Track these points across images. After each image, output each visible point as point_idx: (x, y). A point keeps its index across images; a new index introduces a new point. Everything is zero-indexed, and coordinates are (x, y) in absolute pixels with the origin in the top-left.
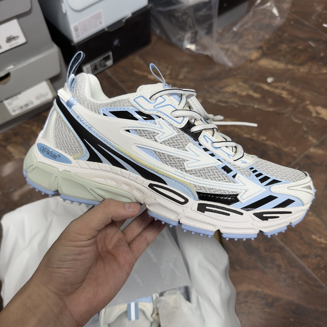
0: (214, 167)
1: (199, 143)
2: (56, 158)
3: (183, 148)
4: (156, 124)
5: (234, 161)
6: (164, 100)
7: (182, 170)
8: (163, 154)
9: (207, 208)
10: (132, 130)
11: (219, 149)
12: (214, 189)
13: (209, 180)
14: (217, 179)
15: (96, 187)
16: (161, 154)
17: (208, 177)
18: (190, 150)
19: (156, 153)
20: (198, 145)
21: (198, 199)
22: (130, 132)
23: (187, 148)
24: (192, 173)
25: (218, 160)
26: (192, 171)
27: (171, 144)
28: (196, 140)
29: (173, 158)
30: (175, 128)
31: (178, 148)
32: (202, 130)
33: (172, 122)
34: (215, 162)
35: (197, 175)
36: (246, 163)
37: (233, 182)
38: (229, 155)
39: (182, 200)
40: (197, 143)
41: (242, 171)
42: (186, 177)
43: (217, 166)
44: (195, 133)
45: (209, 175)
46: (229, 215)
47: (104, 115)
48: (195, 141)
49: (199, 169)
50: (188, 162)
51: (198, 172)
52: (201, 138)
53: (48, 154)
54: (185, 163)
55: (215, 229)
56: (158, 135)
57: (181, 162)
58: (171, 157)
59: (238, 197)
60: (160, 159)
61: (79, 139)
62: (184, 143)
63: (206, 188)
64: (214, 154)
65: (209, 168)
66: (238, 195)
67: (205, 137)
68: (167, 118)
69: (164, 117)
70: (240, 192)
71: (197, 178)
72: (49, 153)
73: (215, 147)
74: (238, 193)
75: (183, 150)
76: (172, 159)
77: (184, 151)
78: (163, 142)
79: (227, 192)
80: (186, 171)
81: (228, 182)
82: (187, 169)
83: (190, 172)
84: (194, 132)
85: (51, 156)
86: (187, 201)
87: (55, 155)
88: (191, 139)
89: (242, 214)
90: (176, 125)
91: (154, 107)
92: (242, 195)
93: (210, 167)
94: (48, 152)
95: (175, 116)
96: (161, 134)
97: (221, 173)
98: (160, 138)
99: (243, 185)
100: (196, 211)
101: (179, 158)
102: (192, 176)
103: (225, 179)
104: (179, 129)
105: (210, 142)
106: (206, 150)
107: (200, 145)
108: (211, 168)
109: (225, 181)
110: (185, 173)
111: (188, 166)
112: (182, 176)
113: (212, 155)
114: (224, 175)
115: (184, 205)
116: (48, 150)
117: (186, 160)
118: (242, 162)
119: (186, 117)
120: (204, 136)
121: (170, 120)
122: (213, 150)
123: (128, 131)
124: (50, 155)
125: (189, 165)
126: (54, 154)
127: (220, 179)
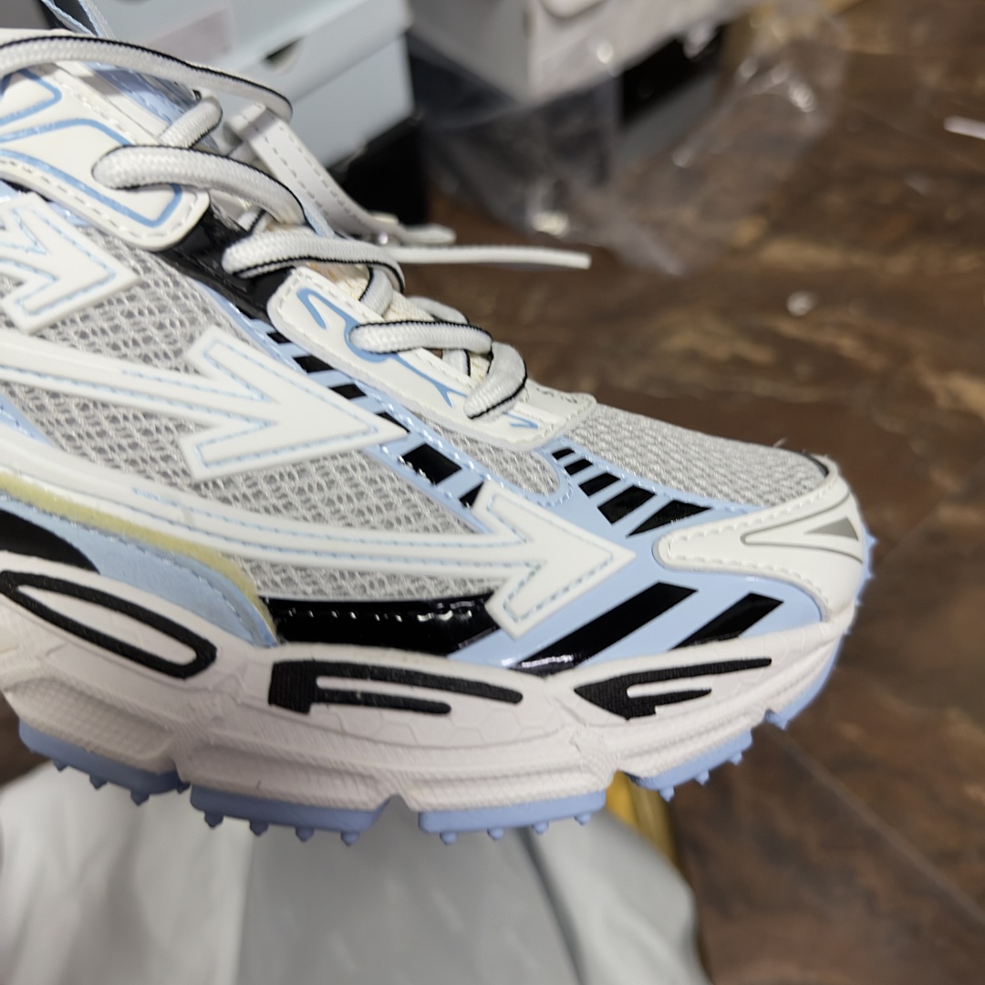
0: (358, 458)
1: (271, 330)
3: (174, 357)
5: (473, 417)
6: (49, 95)
7: (176, 480)
8: (54, 395)
9: (324, 683)
11: (391, 361)
12: (362, 574)
13: (335, 529)
14: (374, 519)
16: (46, 401)
17: (326, 511)
18: (218, 365)
19: (12, 394)
20: (270, 340)
21: (275, 639)
23: (193, 354)
24: (236, 498)
25: (385, 416)
26: (229, 481)
27: (100, 341)
28: (252, 311)
29: (114, 419)
30: (125, 251)
31: (146, 359)
32: (290, 259)
33: (105, 217)
34: (362, 427)
35: (263, 503)
36: (533, 426)
37: (465, 527)
38: (444, 390)
39: (183, 655)
40: (260, 328)
41: (511, 468)
42: (200, 521)
43: (375, 452)
44: (245, 275)
45: (330, 502)
46: (442, 709)
48: (251, 317)
49: (271, 472)
50: (203, 436)
51: (265, 488)
52: (284, 306)
54: (187, 442)
55: (373, 794)
57: (164, 438)
58: (101, 415)
59: (494, 608)
60: (41, 430)
62: (177, 333)
63: (317, 575)
64: (359, 385)
65: (330, 465)
66: (488, 595)
67: (312, 299)
68: (69, 195)
69: (53, 187)
70: (504, 580)
71: (263, 519)
73: (367, 347)
74: (492, 585)
75: (177, 369)
76: (106, 425)
77: (181, 377)
78: (54, 326)
79: (430, 585)
80: (196, 487)
81: (437, 531)
82: (200, 473)
83: (219, 489)
84: (242, 271)
86: (205, 654)
88: (226, 309)
89: (513, 697)
90: (125, 229)
92: (511, 597)
93: (334, 457)
95: (118, 182)
96: (33, 281)
97: (398, 485)
98: (32, 303)
99: (514, 537)
100: (265, 704)
101: (147, 415)
102: (237, 511)
103: (419, 515)
104: (146, 256)
105: (336, 325)
106: (311, 364)
107: (278, 338)
108: (341, 461)
109: (421, 523)
110: (190, 499)
112: (176, 514)
113: (350, 391)
114: (415, 498)
115: (191, 681)
117: (191, 427)
118: (513, 425)
119: (190, 188)
120: (304, 295)
121: (89, 206)
122: (350, 367)
125: (211, 452)
127: (390, 515)
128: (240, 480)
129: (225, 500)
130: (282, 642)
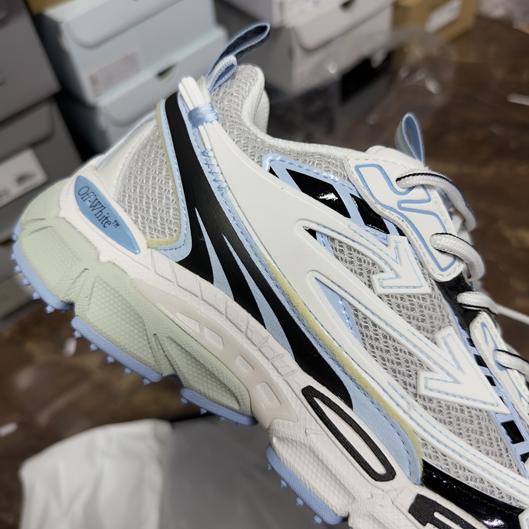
0: (485, 414)
1: (469, 337)
2: (106, 225)
3: (431, 333)
4: (387, 246)
6: (426, 197)
7: (408, 387)
8: (375, 325)
10: (323, 234)
11: (505, 372)
13: (465, 443)
14: (483, 447)
15: (171, 335)
16: (370, 325)
18: (446, 344)
19: (357, 316)
20: (467, 341)
21: (419, 482)
22: (315, 237)
23: (439, 336)
24: (430, 408)
25: (501, 398)
26: (431, 400)
27: (404, 311)
28: (464, 325)
29: (396, 349)
30: (427, 276)
31: (419, 328)
33: (427, 258)
34: (493, 401)
35: (441, 417)
37: (518, 471)
38: (520, 395)
39: (380, 469)
42: (413, 414)
43: (493, 415)
44: (465, 307)
45: (468, 430)
47: (271, 171)
48: (462, 327)
49: (448, 404)
50: (429, 374)
51: (445, 412)
52: (476, 326)
53: (93, 210)
54: (423, 375)
56: (381, 275)
57: (412, 367)
58: (391, 343)
59: (522, 518)
60: (360, 336)
61: (183, 205)
62: (436, 323)
63: (449, 461)
64: (494, 378)
65: (474, 412)
68: (418, 243)
69: (414, 237)
71: (437, 424)
72: (96, 207)
75: (428, 338)
76: (391, 349)
77: (428, 342)
78: (387, 296)
79: (496, 492)
80: (415, 395)
81: (506, 466)
82: (422, 391)
83: (428, 403)
84: (465, 305)
85: (97, 215)
86: (390, 474)
87: (107, 218)
88: (454, 319)
90: (431, 266)
91: (400, 203)
93: (476, 410)
94: (94, 204)
95: (440, 247)
96: (389, 274)
97: (497, 435)
100: (406, 510)
101: (410, 354)
102: (427, 415)
103: (501, 455)
104: (433, 282)
106: (480, 361)
107: (471, 341)
108: (478, 413)
109: (501, 460)
110: (411, 399)
111: (428, 384)
113: (492, 381)
114: (502, 446)
115: (378, 483)
116: (97, 199)
117: (425, 368)
119: (461, 260)
120: (483, 325)
121: (423, 251)
122: (494, 370)
123: (312, 233)
124: (95, 212)
125: (432, 384)
126: (107, 216)
127: (490, 449)
128: (435, 402)
129: (425, 408)
130: (422, 485)
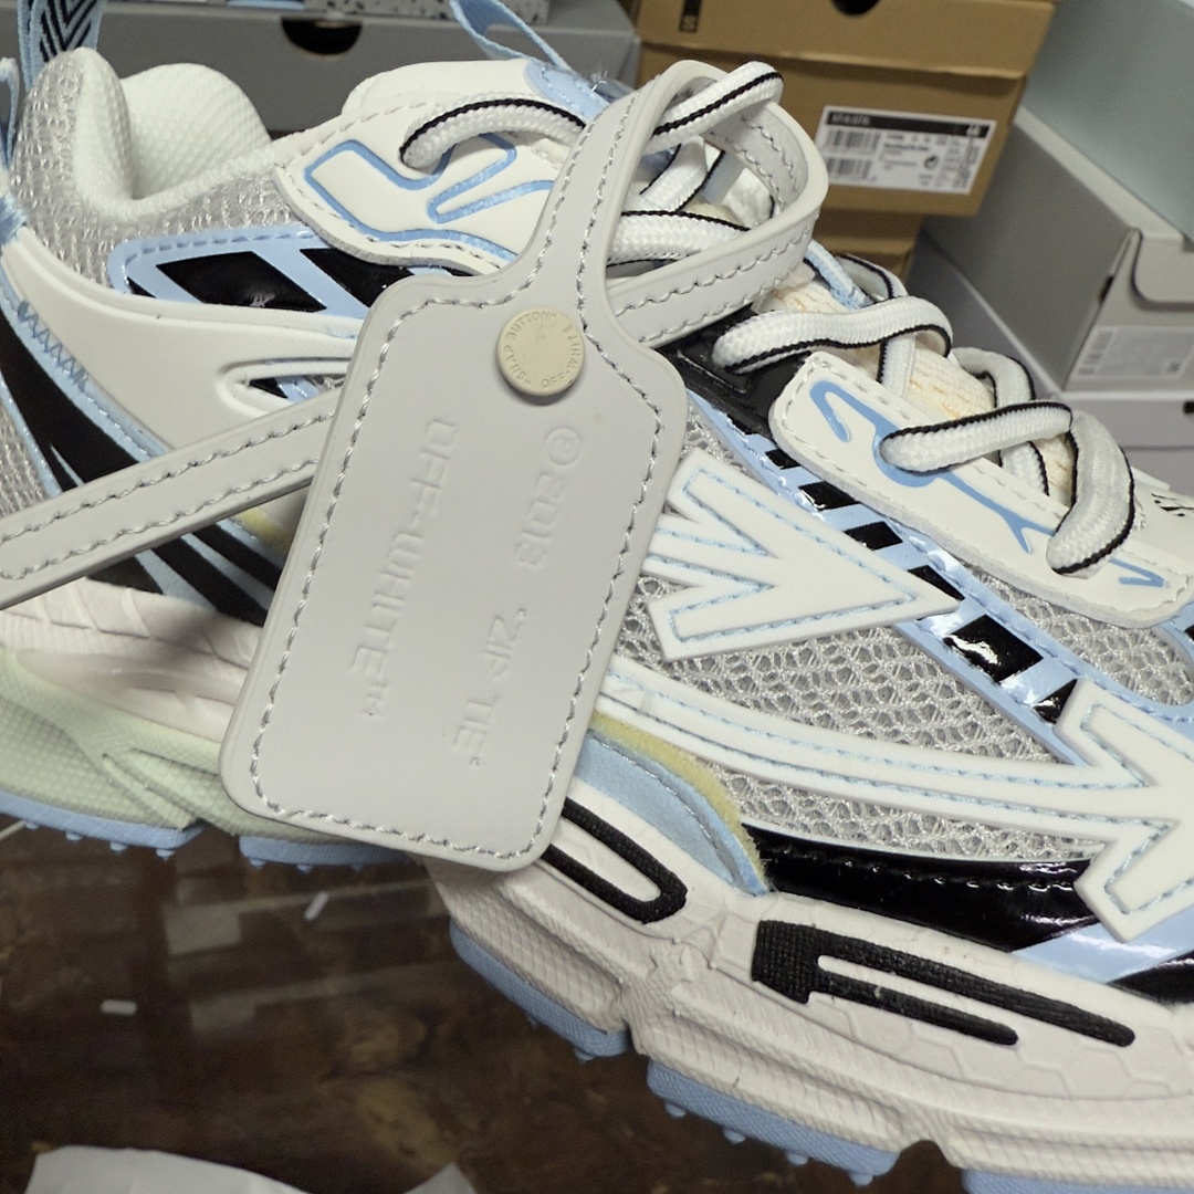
0: (886, 637)
1: (771, 448)
5: (1062, 571)
7: (643, 654)
9: (826, 963)
10: (294, 379)
11: (939, 482)
12: (887, 809)
13: (848, 739)
14: (906, 730)
17: (835, 711)
18: (701, 503)
20: (766, 459)
21: (763, 884)
22: (280, 394)
23: (674, 491)
24: (716, 684)
26: (709, 661)
28: (748, 422)
32: (803, 345)
34: (890, 593)
35: (753, 695)
36: (1156, 581)
37: (1046, 751)
38: (1017, 523)
39: (643, 890)
40: (760, 444)
41: (1119, 654)
42: (670, 711)
43: (910, 629)
45: (842, 700)
46: (1005, 1037)
47: (135, 289)
48: (749, 432)
49: (761, 653)
50: (679, 599)
51: (755, 673)
52: (792, 412)
54: (661, 608)
55: (896, 1132)
59: (1090, 887)
63: (822, 804)
64: (890, 524)
65: (846, 647)
66: (1081, 866)
67: (831, 398)
70: (1107, 844)
71: (752, 715)
73: (905, 465)
74: (1088, 851)
79: (987, 838)
80: (668, 666)
81: (1001, 755)
82: (673, 650)
83: (700, 673)
86: (672, 896)
89: (1118, 1035)
91: (432, 207)
92: (1119, 873)
93: (850, 634)
97: (943, 680)
99: (1126, 777)
100: (746, 976)
102: (718, 702)
105: (865, 434)
106: (828, 495)
107: (781, 459)
108: (861, 642)
109: (977, 742)
110: (659, 679)
111: (683, 627)
113: (878, 536)
114: (967, 699)
115: (654, 927)
117: (665, 585)
118: (1124, 581)
120: (819, 392)
122: (880, 494)
123: (269, 385)
125: (688, 624)
127: (931, 726)
128: (721, 661)
129: (704, 687)
130: (772, 890)
